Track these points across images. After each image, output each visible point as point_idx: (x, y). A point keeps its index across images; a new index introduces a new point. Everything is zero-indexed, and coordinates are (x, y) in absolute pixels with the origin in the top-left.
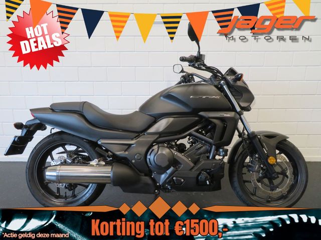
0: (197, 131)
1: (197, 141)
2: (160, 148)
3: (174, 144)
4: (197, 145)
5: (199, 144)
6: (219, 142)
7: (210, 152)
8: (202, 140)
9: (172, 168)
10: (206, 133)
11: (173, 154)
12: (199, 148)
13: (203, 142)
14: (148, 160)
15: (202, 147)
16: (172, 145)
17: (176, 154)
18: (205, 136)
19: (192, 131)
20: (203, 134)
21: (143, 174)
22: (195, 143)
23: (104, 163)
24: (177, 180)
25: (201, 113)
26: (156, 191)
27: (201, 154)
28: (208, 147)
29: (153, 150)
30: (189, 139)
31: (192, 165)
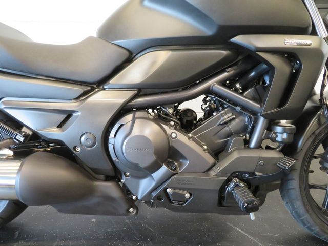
0: (223, 83)
1: (222, 105)
2: (137, 121)
3: (170, 111)
4: (222, 115)
5: (226, 113)
6: (276, 110)
7: (251, 133)
8: (235, 104)
9: (164, 169)
10: (244, 89)
11: (168, 137)
12: (226, 123)
13: (238, 108)
14: (110, 147)
15: (233, 119)
16: (167, 114)
17: (174, 135)
18: (242, 94)
19: (213, 83)
20: (236, 90)
21: (102, 177)
22: (217, 110)
23: (11, 153)
24: (174, 193)
25: (239, 39)
26: (131, 210)
27: (230, 135)
28: (246, 120)
29: (122, 125)
30: (205, 101)
31: (210, 160)
